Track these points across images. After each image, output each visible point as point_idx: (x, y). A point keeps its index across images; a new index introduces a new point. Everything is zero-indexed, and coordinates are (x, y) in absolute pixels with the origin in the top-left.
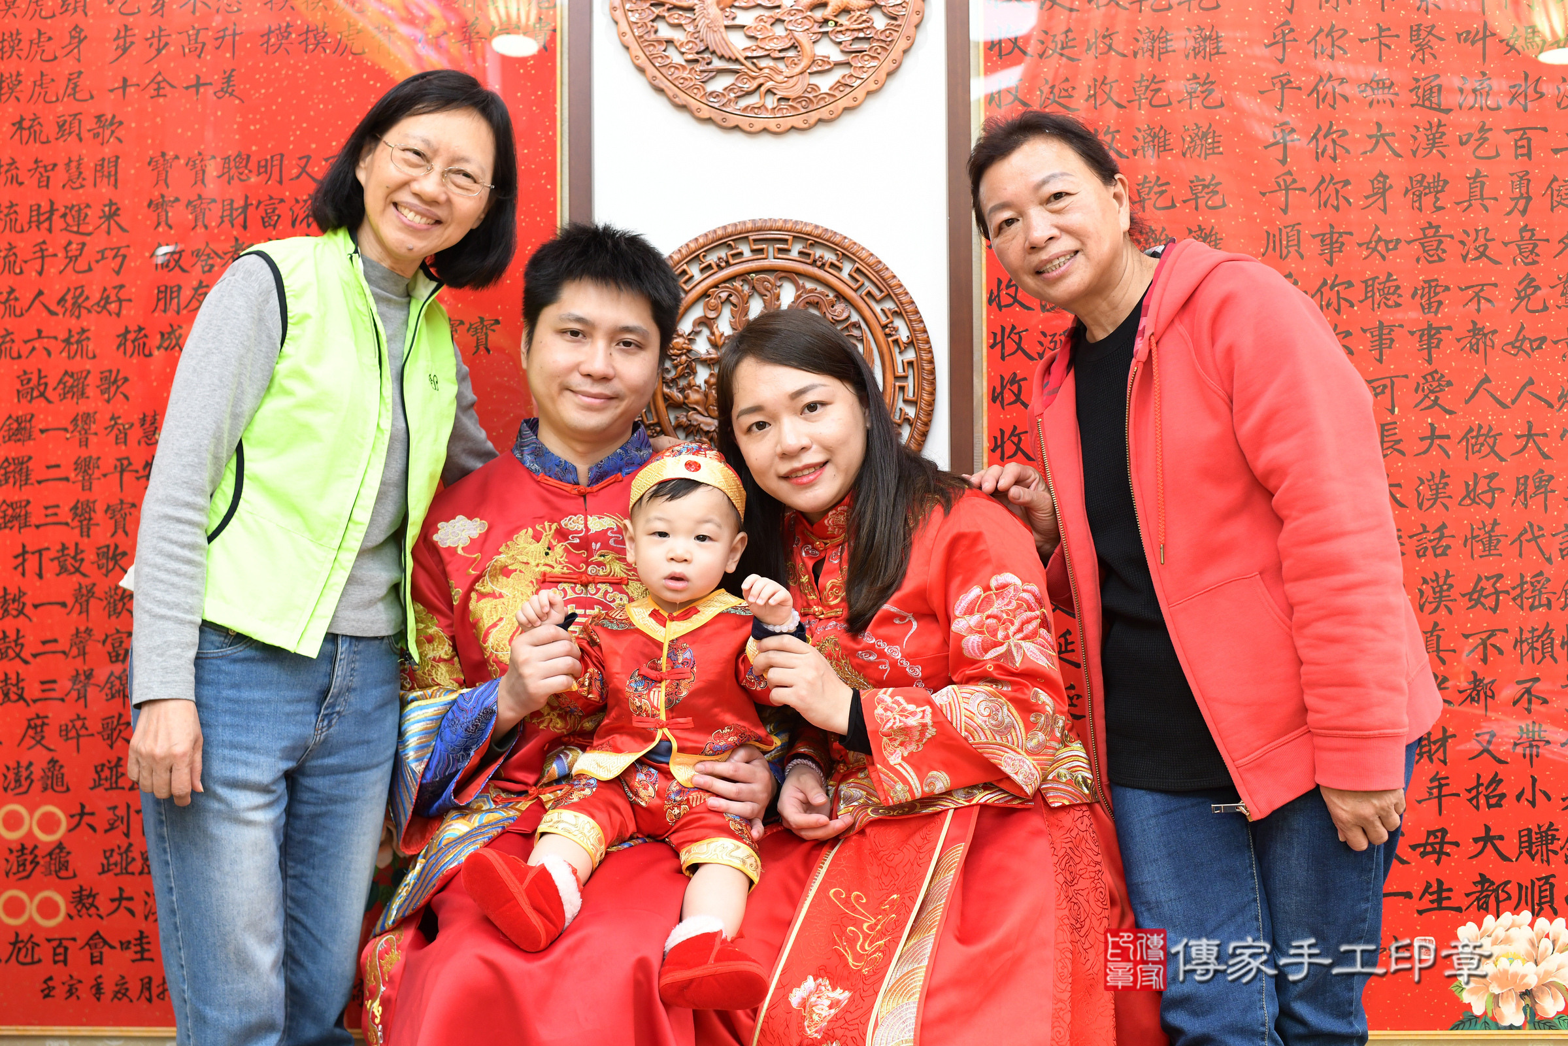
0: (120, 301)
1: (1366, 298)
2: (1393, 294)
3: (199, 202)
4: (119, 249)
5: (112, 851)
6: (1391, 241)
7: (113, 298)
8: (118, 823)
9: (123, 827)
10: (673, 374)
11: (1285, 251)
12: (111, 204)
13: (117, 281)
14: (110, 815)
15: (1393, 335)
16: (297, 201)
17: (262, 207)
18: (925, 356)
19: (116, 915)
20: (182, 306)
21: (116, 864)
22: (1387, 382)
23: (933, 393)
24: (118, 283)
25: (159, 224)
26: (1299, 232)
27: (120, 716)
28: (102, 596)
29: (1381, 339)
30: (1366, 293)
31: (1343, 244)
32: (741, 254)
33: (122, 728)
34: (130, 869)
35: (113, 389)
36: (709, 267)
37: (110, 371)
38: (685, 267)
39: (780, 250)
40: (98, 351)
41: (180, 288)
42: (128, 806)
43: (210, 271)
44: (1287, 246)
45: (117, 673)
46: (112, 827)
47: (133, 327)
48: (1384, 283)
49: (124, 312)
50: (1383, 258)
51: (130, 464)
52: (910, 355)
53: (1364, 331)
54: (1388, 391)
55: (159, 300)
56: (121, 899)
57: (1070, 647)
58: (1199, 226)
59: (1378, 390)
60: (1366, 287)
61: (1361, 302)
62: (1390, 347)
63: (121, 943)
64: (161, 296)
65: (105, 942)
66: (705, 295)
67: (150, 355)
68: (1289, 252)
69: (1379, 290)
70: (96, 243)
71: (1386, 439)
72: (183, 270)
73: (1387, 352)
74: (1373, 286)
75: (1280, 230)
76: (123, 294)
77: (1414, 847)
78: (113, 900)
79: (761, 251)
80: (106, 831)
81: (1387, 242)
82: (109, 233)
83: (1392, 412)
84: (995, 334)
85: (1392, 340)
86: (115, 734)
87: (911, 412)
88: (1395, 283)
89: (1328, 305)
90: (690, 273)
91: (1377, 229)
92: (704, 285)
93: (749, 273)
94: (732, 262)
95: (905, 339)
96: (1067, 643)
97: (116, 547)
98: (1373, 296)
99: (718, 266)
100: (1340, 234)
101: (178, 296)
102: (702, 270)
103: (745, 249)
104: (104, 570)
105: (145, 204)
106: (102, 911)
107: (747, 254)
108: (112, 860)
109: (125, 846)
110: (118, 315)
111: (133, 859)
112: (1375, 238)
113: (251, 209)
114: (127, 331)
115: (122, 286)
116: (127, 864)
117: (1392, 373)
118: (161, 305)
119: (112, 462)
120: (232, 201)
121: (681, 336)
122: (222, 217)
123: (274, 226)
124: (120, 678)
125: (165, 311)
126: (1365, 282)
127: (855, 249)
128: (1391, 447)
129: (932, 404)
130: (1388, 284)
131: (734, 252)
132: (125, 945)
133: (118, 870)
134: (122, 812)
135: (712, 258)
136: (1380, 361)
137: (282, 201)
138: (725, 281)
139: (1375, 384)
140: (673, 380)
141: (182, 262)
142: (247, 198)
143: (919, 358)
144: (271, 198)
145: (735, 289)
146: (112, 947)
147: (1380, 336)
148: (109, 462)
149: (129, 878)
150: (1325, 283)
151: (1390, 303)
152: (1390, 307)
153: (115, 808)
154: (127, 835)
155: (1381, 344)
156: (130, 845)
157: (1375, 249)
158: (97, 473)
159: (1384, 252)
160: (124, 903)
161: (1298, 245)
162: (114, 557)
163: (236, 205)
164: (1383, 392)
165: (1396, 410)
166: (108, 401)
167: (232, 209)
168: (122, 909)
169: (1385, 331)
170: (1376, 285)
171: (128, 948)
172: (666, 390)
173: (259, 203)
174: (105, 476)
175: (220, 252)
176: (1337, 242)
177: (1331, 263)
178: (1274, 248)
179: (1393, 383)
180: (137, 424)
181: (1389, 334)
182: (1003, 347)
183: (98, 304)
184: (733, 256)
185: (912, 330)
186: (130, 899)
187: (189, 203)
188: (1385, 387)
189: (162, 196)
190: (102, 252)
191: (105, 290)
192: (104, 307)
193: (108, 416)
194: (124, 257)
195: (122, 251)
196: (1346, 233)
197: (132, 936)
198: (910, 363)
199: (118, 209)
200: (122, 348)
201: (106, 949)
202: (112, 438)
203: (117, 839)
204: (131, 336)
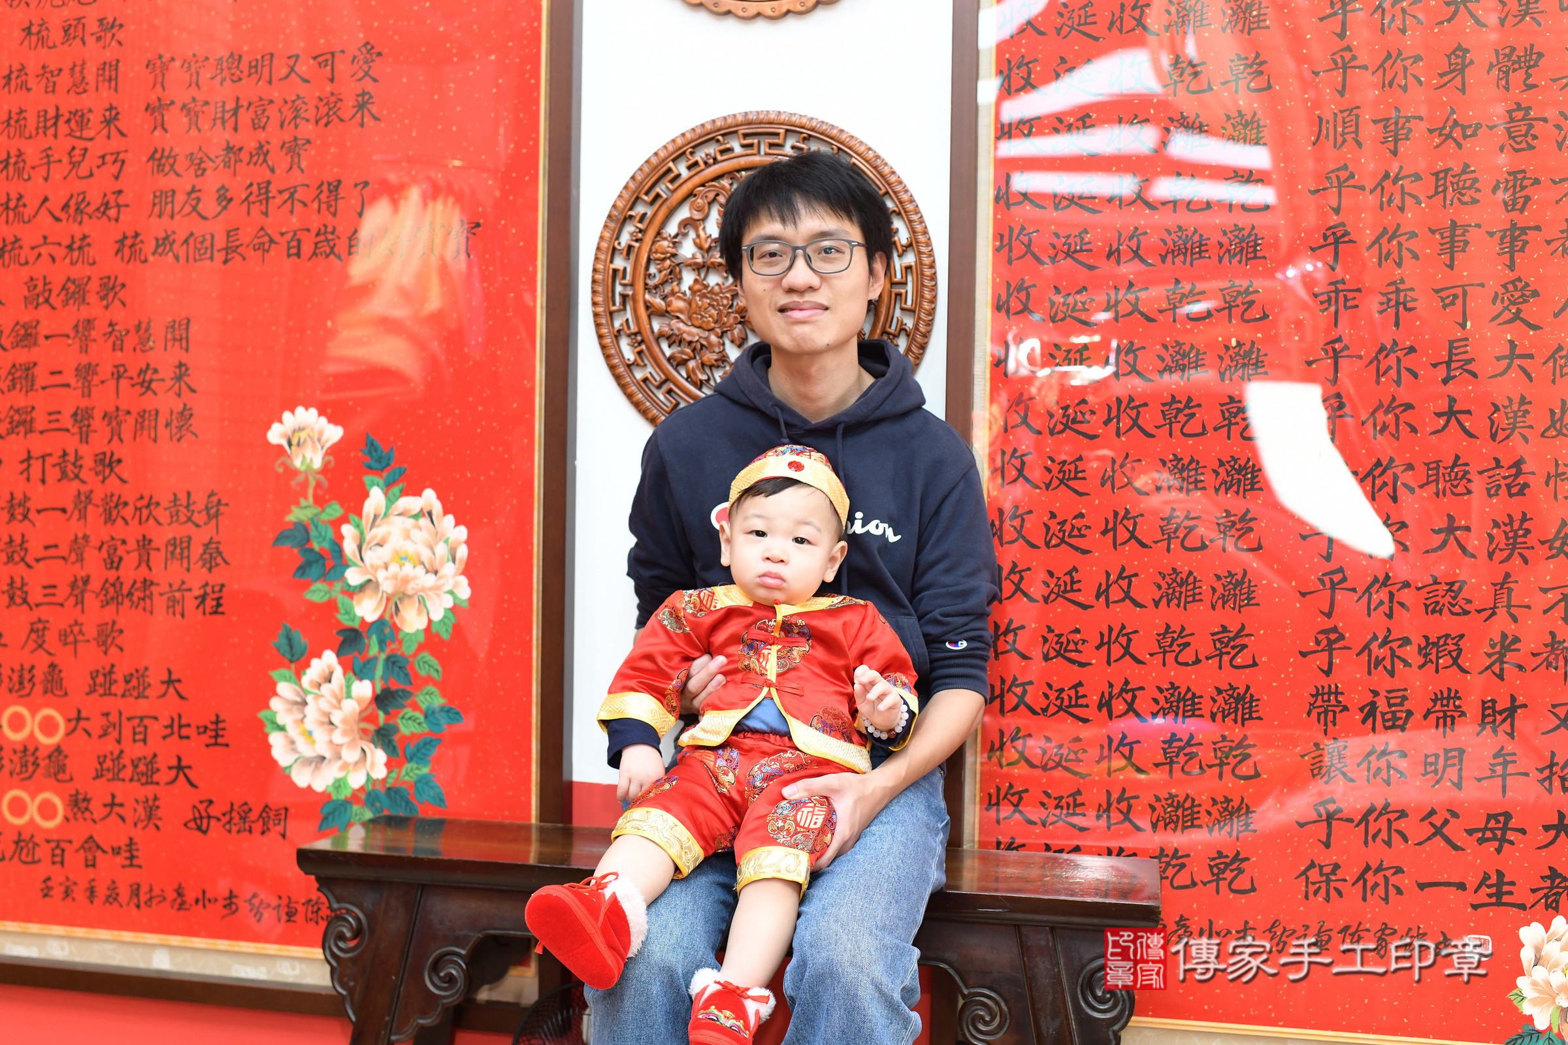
0: (118, 206)
1: (1437, 193)
2: (1469, 188)
3: (192, 105)
4: (118, 153)
5: (105, 757)
6: (1470, 126)
7: (112, 203)
8: (111, 729)
9: (115, 734)
10: (656, 281)
11: (1340, 139)
12: (110, 109)
13: (117, 186)
14: (104, 721)
15: (1468, 237)
16: (286, 102)
17: (252, 108)
18: (926, 261)
19: (109, 820)
20: (176, 210)
21: (108, 770)
22: (1459, 291)
23: (933, 300)
24: (117, 188)
25: (155, 128)
26: (1357, 116)
27: (114, 623)
28: (99, 502)
29: (1453, 242)
30: (1436, 188)
31: (1410, 130)
32: (730, 150)
33: (115, 634)
34: (121, 776)
35: (111, 295)
36: (696, 164)
37: (109, 278)
38: (671, 165)
39: (771, 145)
40: (97, 258)
41: (174, 192)
42: (120, 713)
43: (202, 175)
44: (1343, 134)
45: (112, 580)
46: (105, 734)
47: (130, 233)
48: (1459, 175)
49: (122, 217)
50: (1459, 146)
51: (126, 371)
52: (910, 259)
53: (1433, 232)
54: (1459, 302)
55: (154, 205)
56: (112, 805)
57: (1076, 587)
58: (1239, 112)
59: (1447, 301)
60: (1437, 180)
61: (1430, 197)
62: (1463, 251)
63: (113, 849)
64: (157, 201)
65: (98, 847)
66: (691, 194)
67: (146, 261)
68: (1344, 141)
69: (1452, 184)
70: (97, 148)
71: (1454, 358)
72: (178, 175)
73: (1459, 256)
74: (1445, 178)
75: (1335, 114)
76: (122, 200)
77: (1470, 832)
78: (105, 806)
79: (751, 146)
80: (100, 737)
81: (1464, 128)
82: (109, 137)
83: (1463, 326)
84: (1002, 236)
85: (1466, 243)
86: (109, 641)
87: (909, 323)
88: (1473, 175)
89: (1390, 201)
90: (676, 172)
91: (1453, 112)
92: (689, 185)
93: (739, 171)
94: (719, 158)
95: (904, 242)
96: (1073, 583)
97: (112, 455)
98: (1445, 191)
99: (706, 163)
100: (1408, 120)
101: (172, 202)
102: (689, 168)
103: (736, 145)
104: (100, 478)
105: (143, 108)
106: (96, 816)
107: (738, 150)
108: (105, 766)
109: (116, 753)
110: (117, 220)
111: (124, 766)
112: (1450, 123)
113: (242, 111)
114: (125, 237)
115: (120, 192)
116: (119, 771)
117: (1465, 281)
118: (157, 209)
119: (109, 369)
120: (224, 103)
121: (665, 239)
122: (214, 119)
123: (264, 128)
124: (113, 585)
125: (160, 216)
126: (1436, 174)
127: (852, 143)
128: (1461, 367)
129: (932, 313)
130: (1463, 177)
131: (722, 147)
132: (116, 851)
133: (110, 776)
134: (114, 718)
135: (700, 156)
136: (1451, 266)
137: (271, 102)
138: (713, 180)
139: (1444, 294)
140: (656, 287)
141: (176, 167)
142: (238, 99)
143: (920, 262)
144: (261, 99)
145: (723, 188)
146: (104, 851)
147: (1452, 236)
148: (106, 370)
149: (119, 784)
150: (1386, 176)
151: (1466, 198)
152: (1466, 203)
153: (107, 714)
154: (119, 741)
155: (1452, 247)
156: (122, 752)
157: (1449, 136)
158: (96, 380)
159: (1460, 140)
160: (116, 809)
161: (1356, 132)
162: (110, 464)
163: (228, 107)
164: (1453, 303)
165: (1469, 324)
166: (107, 307)
167: (224, 111)
168: (113, 816)
169: (1458, 232)
170: (1450, 178)
171: (118, 853)
172: (647, 297)
173: (250, 104)
174: (102, 382)
175: (212, 156)
176: (1403, 128)
177: (1395, 153)
178: (1327, 136)
179: (1465, 294)
180: (132, 332)
181: (1463, 235)
182: (1011, 250)
183: (98, 210)
184: (722, 152)
185: (913, 231)
186: (121, 805)
187: (184, 107)
188: (1455, 296)
189: (159, 99)
190: (103, 157)
191: (105, 195)
192: (104, 213)
193: (107, 323)
194: (123, 162)
195: (121, 156)
196: (1415, 118)
197: (123, 842)
198: (908, 268)
199: (117, 113)
200: (120, 255)
201: (99, 853)
202: (110, 343)
203: (109, 746)
204: (129, 242)
